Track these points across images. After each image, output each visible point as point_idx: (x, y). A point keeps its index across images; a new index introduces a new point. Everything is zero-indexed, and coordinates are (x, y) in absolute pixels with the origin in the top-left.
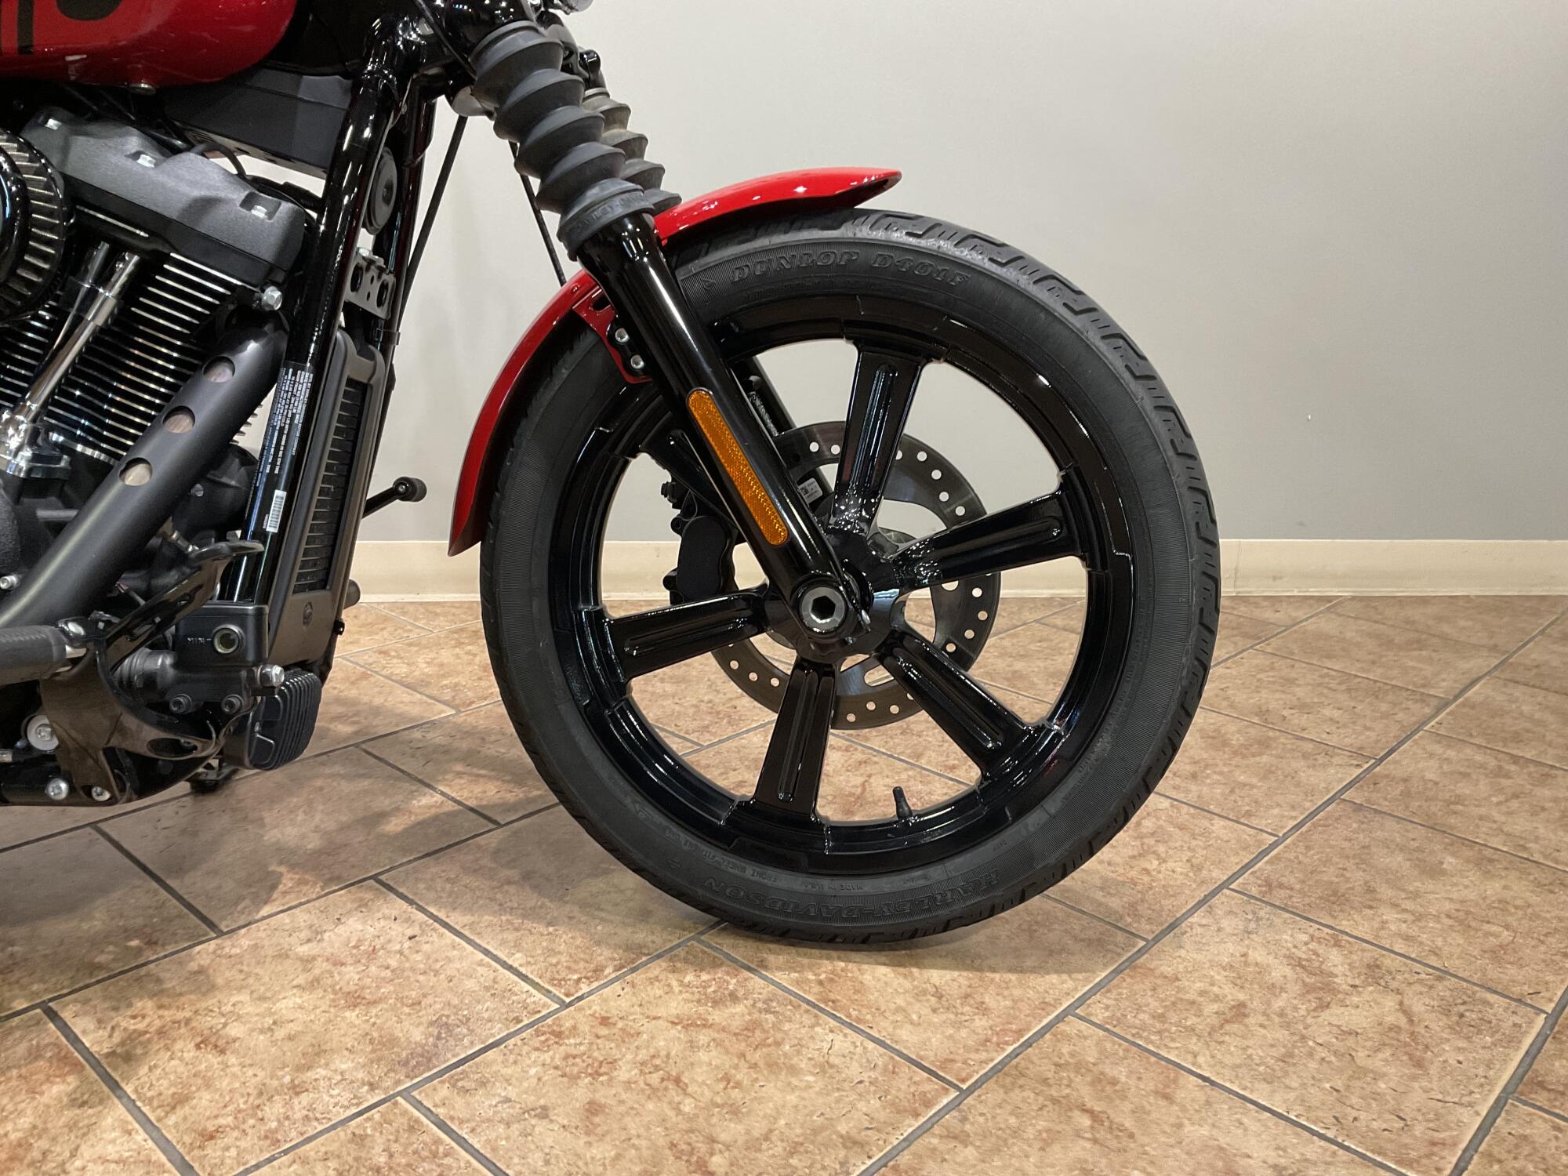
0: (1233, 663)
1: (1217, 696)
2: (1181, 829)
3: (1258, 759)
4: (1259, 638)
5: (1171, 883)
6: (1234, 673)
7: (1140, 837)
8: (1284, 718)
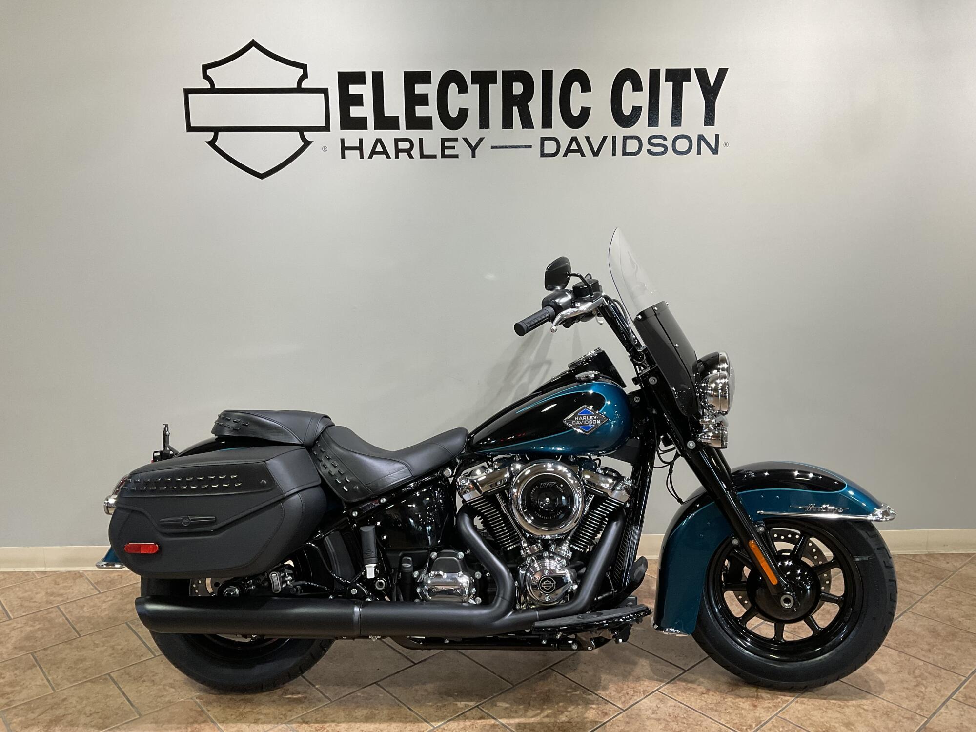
0: (934, 593)
1: (930, 611)
2: (930, 674)
3: (953, 642)
4: (942, 579)
5: (931, 696)
6: (936, 599)
7: (915, 677)
8: (960, 622)
